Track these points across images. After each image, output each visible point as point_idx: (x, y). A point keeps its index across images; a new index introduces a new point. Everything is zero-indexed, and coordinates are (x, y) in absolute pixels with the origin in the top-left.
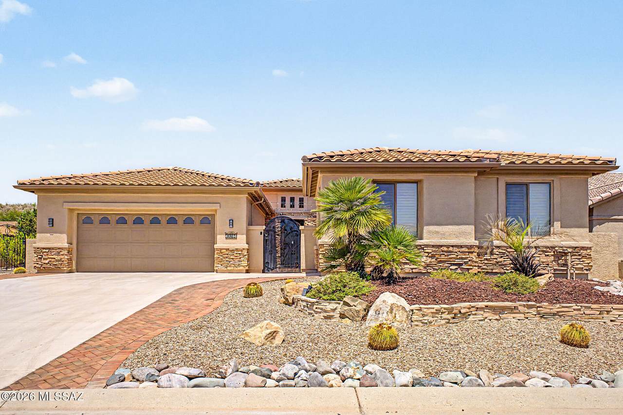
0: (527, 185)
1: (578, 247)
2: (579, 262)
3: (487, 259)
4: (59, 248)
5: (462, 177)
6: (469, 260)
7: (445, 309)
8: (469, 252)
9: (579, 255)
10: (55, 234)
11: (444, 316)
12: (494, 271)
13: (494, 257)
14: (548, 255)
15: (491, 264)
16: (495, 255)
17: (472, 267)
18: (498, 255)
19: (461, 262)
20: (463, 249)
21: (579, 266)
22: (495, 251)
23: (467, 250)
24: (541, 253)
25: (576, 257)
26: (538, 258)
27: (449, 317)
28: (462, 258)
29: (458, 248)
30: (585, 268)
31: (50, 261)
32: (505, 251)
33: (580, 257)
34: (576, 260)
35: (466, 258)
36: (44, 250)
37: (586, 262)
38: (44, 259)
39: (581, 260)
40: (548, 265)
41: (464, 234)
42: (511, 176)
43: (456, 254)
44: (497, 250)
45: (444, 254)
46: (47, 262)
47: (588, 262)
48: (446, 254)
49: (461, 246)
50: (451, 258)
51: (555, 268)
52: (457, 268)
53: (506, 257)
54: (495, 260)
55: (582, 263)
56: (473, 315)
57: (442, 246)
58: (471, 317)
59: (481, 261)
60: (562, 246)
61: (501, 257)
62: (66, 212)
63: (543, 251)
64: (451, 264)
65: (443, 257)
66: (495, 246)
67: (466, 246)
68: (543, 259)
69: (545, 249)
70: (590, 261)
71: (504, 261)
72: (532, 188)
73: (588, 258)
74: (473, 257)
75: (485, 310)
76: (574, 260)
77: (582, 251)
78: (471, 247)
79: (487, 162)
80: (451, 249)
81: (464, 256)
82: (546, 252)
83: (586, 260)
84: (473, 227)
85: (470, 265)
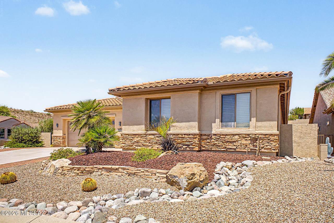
0: (234, 95)
1: (268, 134)
2: (269, 144)
3: (208, 142)
4: (60, 137)
5: (191, 93)
6: (194, 143)
7: (76, 168)
8: (194, 138)
9: (269, 140)
10: (59, 131)
11: (76, 171)
12: (212, 149)
13: (213, 141)
14: (247, 140)
15: (210, 145)
16: (213, 140)
17: (195, 147)
18: (215, 139)
19: (189, 144)
20: (190, 136)
21: (268, 147)
22: (212, 137)
23: (192, 137)
24: (242, 138)
25: (266, 141)
26: (240, 142)
27: (78, 172)
28: (190, 142)
29: (187, 135)
30: (272, 148)
31: (57, 142)
32: (219, 137)
33: (269, 141)
34: (266, 143)
35: (191, 142)
36: (55, 137)
37: (273, 144)
38: (56, 141)
39: (270, 143)
40: (247, 146)
41: (191, 127)
42: (224, 90)
43: (187, 139)
44: (215, 136)
45: (180, 139)
46: (56, 142)
47: (275, 144)
48: (181, 139)
49: (190, 134)
50: (183, 142)
51: (251, 148)
52: (187, 148)
53: (220, 141)
54: (213, 143)
55: (270, 145)
56: (96, 172)
57: (179, 134)
58: (95, 173)
59: (205, 143)
60: (256, 133)
61: (217, 141)
62: (62, 120)
63: (243, 137)
64: (183, 145)
65: (179, 141)
66: (213, 134)
67: (192, 134)
68: (244, 142)
69: (244, 136)
70: (276, 144)
71: (219, 143)
72: (238, 96)
73: (275, 142)
74: (196, 141)
75: (103, 170)
76: (264, 143)
77: (270, 137)
78: (195, 134)
79: (200, 83)
80: (184, 136)
81: (190, 140)
82: (245, 138)
83: (273, 143)
84: (197, 123)
85: (194, 146)
